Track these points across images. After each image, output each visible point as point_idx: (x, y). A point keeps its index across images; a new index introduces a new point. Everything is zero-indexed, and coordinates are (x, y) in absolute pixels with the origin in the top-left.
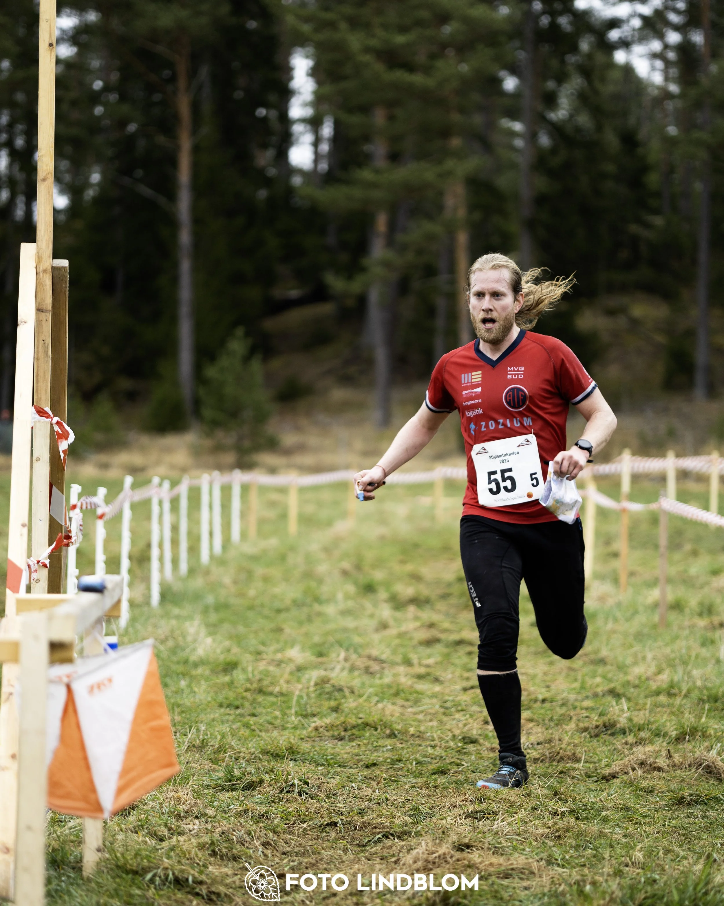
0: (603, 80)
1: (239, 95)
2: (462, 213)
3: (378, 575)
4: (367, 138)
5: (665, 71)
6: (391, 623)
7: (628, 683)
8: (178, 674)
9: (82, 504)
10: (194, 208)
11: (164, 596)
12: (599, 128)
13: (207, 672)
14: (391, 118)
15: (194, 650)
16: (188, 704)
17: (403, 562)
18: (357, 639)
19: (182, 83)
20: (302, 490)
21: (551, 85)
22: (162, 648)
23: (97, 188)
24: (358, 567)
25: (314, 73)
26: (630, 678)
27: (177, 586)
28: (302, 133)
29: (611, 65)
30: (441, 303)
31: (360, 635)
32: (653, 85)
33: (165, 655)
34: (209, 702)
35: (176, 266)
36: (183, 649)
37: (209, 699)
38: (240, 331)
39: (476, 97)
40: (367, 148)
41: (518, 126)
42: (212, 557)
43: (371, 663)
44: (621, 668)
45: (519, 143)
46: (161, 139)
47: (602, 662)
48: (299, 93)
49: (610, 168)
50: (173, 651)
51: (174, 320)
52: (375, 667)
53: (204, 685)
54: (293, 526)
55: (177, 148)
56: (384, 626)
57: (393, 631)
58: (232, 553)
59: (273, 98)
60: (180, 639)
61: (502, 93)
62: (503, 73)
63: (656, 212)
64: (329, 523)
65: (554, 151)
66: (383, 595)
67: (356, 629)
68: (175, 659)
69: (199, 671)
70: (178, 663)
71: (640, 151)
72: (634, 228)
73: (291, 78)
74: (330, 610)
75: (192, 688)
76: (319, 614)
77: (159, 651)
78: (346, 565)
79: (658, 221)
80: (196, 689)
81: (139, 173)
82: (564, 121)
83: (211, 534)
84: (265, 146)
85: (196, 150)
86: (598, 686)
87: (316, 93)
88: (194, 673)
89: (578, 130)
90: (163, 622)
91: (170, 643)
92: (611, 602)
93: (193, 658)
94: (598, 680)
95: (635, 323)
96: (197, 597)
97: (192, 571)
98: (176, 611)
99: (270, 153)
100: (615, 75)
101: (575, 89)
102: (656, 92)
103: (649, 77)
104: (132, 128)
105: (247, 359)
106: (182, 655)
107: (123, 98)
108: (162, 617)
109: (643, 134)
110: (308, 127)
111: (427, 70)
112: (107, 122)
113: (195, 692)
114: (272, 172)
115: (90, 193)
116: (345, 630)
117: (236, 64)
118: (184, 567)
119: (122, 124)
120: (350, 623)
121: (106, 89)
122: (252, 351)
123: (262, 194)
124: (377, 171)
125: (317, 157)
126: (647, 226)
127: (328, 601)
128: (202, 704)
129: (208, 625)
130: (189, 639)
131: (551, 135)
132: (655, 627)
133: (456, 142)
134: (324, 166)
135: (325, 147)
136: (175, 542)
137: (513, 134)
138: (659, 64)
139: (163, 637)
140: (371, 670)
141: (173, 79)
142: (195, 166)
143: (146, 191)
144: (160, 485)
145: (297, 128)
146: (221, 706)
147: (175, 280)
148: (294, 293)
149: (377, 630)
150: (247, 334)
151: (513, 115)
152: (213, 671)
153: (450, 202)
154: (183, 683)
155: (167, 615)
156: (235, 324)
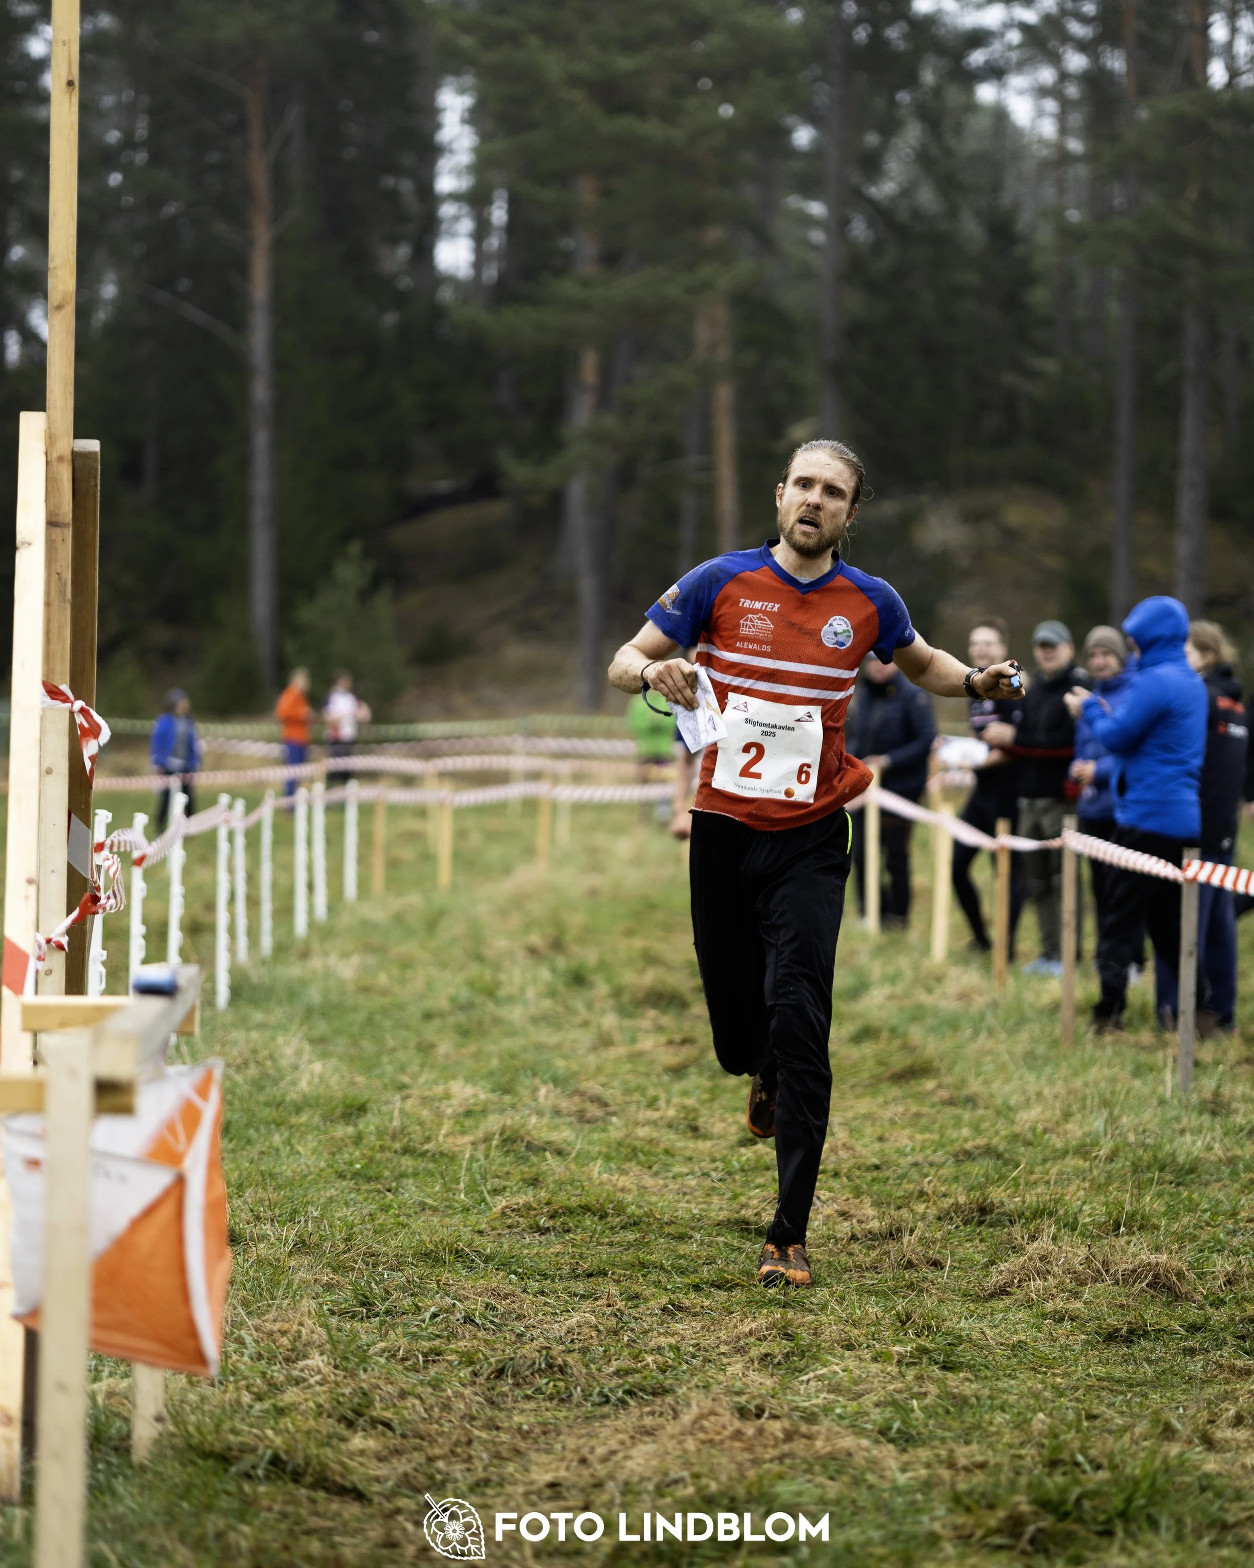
0: (958, 129)
1: (350, 153)
2: (724, 354)
3: (590, 956)
4: (565, 226)
5: (1062, 119)
6: (617, 1037)
7: (1015, 1137)
8: (267, 1123)
9: (112, 842)
10: (276, 342)
11: (236, 992)
12: (953, 212)
13: (316, 1119)
14: (606, 193)
15: (294, 1083)
16: (289, 1173)
17: (629, 933)
18: (560, 1064)
19: (256, 134)
20: (460, 813)
21: (872, 139)
22: (239, 1078)
23: (110, 308)
24: (557, 945)
25: (473, 118)
26: (1017, 1129)
27: (257, 975)
28: (456, 218)
29: (972, 107)
30: (688, 501)
31: (565, 1057)
32: (1041, 141)
33: (244, 1089)
34: (322, 1170)
35: (246, 438)
36: (276, 1082)
37: (323, 1164)
38: (355, 548)
39: (748, 158)
40: (566, 243)
41: (816, 208)
42: (312, 924)
43: (588, 1105)
44: (1006, 1112)
45: (817, 236)
46: (220, 228)
47: (971, 1101)
48: (451, 152)
49: (971, 278)
50: (258, 1085)
51: (243, 528)
52: (594, 1111)
53: (312, 1141)
54: (445, 873)
55: (249, 243)
56: (605, 1041)
57: (620, 1050)
58: (345, 920)
59: (407, 160)
60: (269, 1063)
61: (791, 152)
62: (790, 120)
63: (1045, 351)
64: (506, 870)
65: (877, 248)
66: (602, 988)
67: (559, 1046)
68: (262, 1098)
69: (304, 1118)
70: (267, 1104)
71: (1020, 250)
72: (1009, 378)
73: (438, 126)
74: (515, 1014)
75: (292, 1147)
76: (497, 1021)
77: (235, 1084)
78: (535, 939)
79: (1050, 366)
80: (300, 1149)
81: (184, 284)
82: (893, 199)
83: (310, 887)
84: (394, 240)
85: (279, 245)
86: (966, 1140)
87: (477, 151)
88: (294, 1120)
89: (917, 214)
90: (237, 1035)
91: (253, 1071)
92: (979, 1002)
93: (293, 1096)
94: (965, 1132)
95: (1010, 534)
96: (293, 993)
97: (281, 949)
98: (258, 1016)
99: (403, 252)
100: (979, 124)
101: (912, 148)
102: (1045, 152)
103: (1033, 128)
104: (171, 209)
105: (366, 595)
106: (273, 1091)
107: (157, 158)
108: (234, 1025)
109: (1024, 221)
110: (465, 209)
111: (668, 115)
112: (128, 200)
113: (298, 1153)
114: (405, 282)
115: (101, 316)
116: (540, 1047)
117: (346, 104)
118: (267, 942)
119: (155, 202)
120: (547, 1036)
121: (129, 143)
122: (375, 583)
123: (390, 319)
124: (586, 283)
125: (480, 259)
126: (1033, 375)
127: (510, 1000)
128: (310, 1173)
129: (312, 1041)
130: (284, 1063)
131: (871, 224)
132: (1055, 1043)
133: (714, 234)
134: (491, 273)
135: (494, 242)
136: (253, 902)
137: (809, 221)
138: (1051, 105)
139: (239, 1061)
140: (589, 1115)
141: (241, 127)
142: (277, 273)
143: (195, 314)
144: (230, 807)
145: (447, 210)
146: (341, 1176)
147: (244, 463)
148: (443, 486)
149: (594, 1049)
150: (366, 554)
151: (809, 189)
152: (325, 1118)
153: (703, 333)
154: (277, 1139)
155: (243, 1023)
156: (346, 537)
